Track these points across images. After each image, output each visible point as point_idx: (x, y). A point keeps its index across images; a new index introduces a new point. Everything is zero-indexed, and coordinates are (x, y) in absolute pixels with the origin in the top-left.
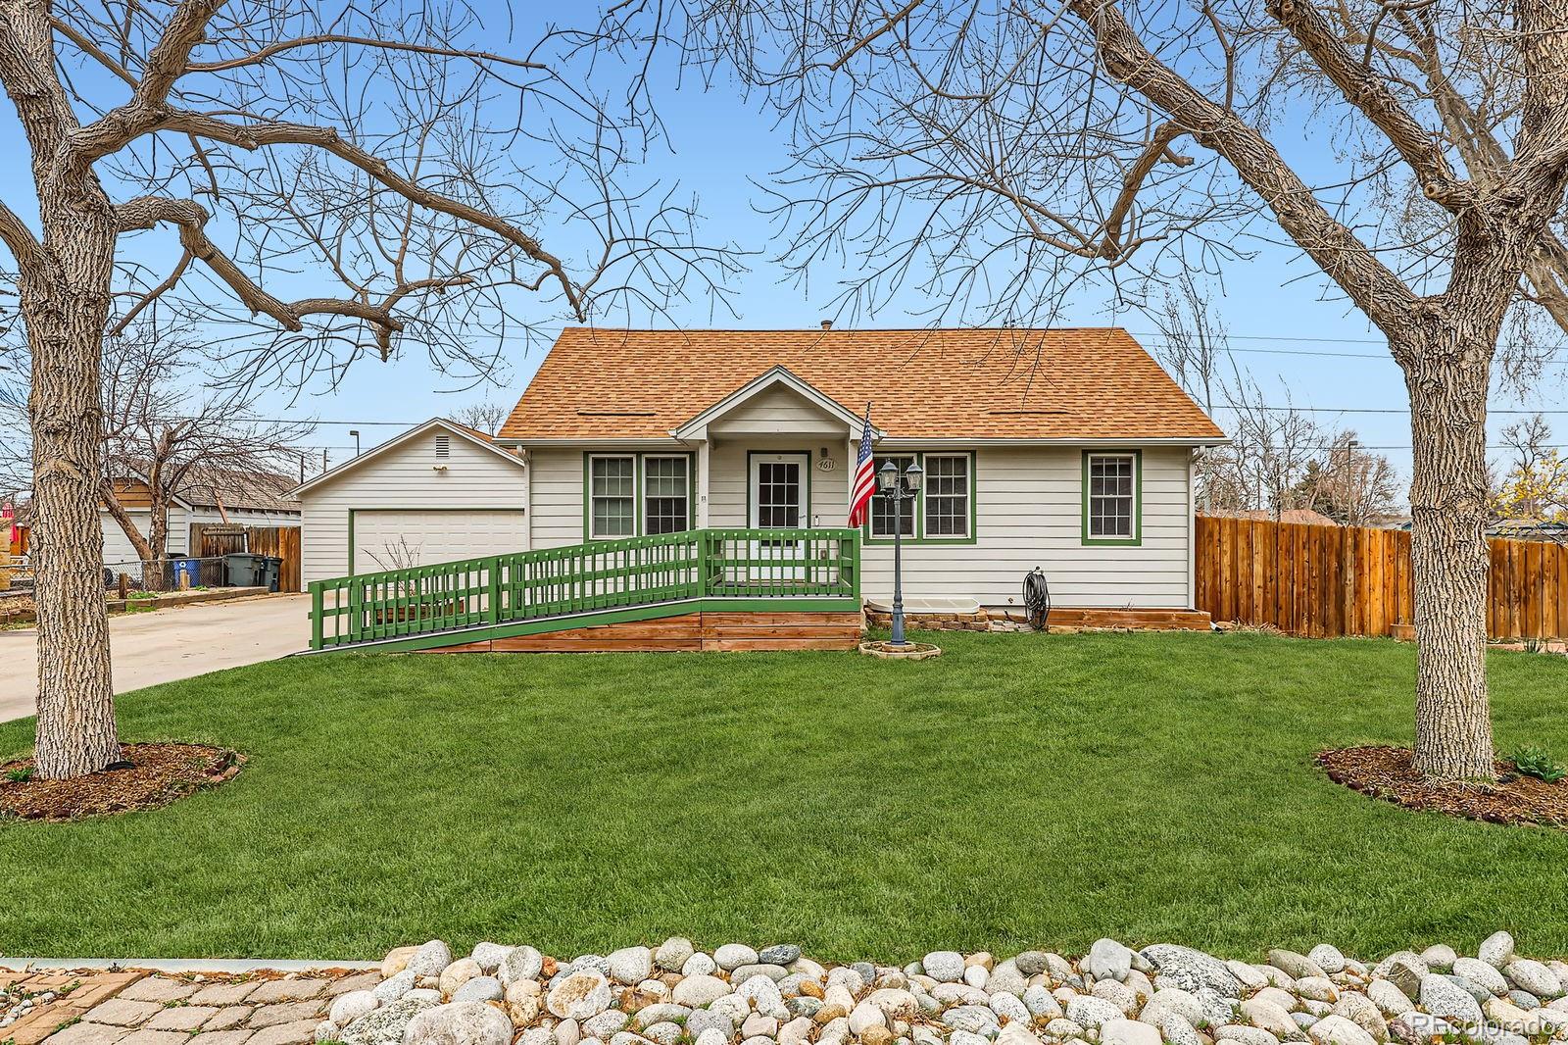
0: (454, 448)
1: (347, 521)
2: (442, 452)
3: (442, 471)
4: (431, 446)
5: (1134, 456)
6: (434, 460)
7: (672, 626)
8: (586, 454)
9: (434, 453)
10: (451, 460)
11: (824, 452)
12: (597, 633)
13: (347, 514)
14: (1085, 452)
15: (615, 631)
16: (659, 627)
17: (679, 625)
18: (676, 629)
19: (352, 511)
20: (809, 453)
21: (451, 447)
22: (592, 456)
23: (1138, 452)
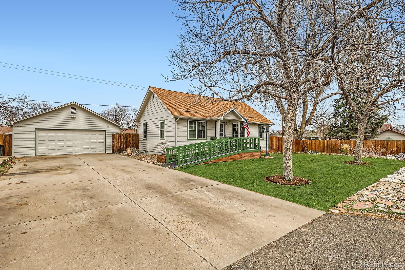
0: (77, 111)
1: (34, 133)
2: (73, 112)
3: (73, 118)
4: (70, 110)
5: (263, 126)
6: (70, 114)
7: (238, 155)
8: (188, 120)
9: (70, 112)
10: (76, 115)
11: (227, 122)
12: (228, 158)
13: (34, 130)
14: (258, 125)
15: (231, 157)
16: (236, 156)
17: (239, 155)
18: (239, 156)
19: (36, 129)
20: (224, 122)
21: (76, 111)
22: (189, 121)
23: (264, 125)
